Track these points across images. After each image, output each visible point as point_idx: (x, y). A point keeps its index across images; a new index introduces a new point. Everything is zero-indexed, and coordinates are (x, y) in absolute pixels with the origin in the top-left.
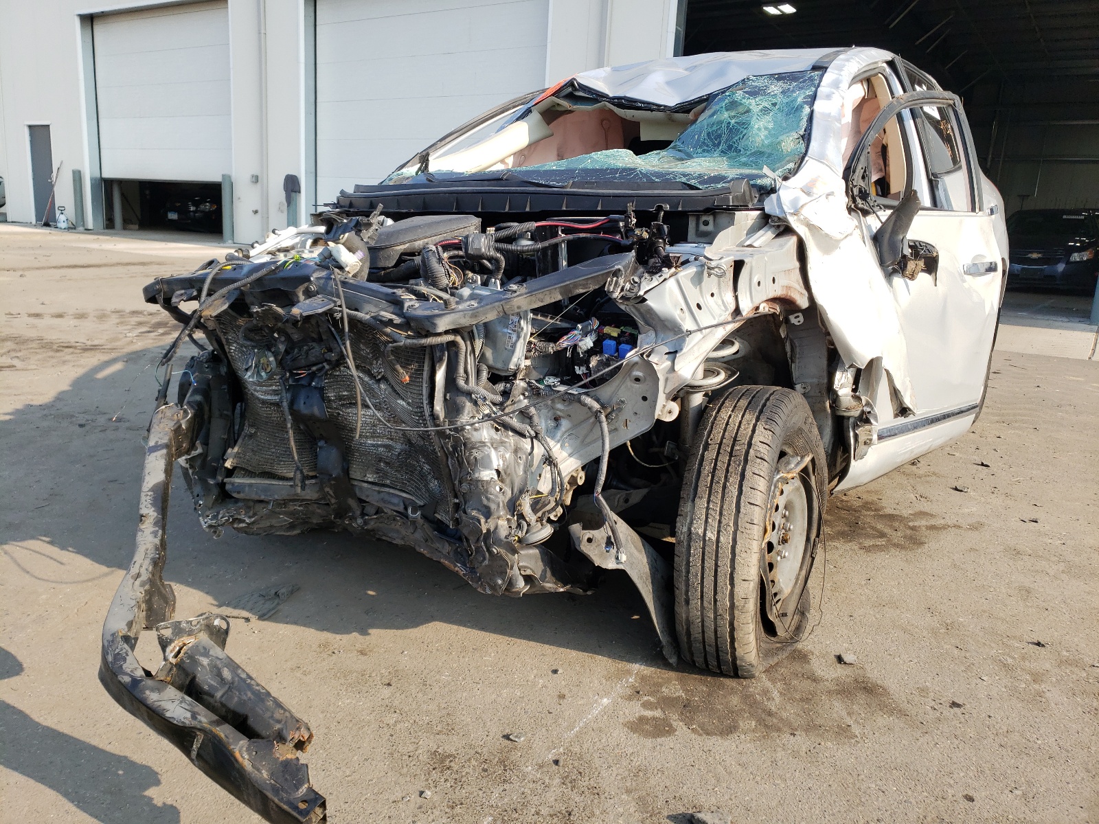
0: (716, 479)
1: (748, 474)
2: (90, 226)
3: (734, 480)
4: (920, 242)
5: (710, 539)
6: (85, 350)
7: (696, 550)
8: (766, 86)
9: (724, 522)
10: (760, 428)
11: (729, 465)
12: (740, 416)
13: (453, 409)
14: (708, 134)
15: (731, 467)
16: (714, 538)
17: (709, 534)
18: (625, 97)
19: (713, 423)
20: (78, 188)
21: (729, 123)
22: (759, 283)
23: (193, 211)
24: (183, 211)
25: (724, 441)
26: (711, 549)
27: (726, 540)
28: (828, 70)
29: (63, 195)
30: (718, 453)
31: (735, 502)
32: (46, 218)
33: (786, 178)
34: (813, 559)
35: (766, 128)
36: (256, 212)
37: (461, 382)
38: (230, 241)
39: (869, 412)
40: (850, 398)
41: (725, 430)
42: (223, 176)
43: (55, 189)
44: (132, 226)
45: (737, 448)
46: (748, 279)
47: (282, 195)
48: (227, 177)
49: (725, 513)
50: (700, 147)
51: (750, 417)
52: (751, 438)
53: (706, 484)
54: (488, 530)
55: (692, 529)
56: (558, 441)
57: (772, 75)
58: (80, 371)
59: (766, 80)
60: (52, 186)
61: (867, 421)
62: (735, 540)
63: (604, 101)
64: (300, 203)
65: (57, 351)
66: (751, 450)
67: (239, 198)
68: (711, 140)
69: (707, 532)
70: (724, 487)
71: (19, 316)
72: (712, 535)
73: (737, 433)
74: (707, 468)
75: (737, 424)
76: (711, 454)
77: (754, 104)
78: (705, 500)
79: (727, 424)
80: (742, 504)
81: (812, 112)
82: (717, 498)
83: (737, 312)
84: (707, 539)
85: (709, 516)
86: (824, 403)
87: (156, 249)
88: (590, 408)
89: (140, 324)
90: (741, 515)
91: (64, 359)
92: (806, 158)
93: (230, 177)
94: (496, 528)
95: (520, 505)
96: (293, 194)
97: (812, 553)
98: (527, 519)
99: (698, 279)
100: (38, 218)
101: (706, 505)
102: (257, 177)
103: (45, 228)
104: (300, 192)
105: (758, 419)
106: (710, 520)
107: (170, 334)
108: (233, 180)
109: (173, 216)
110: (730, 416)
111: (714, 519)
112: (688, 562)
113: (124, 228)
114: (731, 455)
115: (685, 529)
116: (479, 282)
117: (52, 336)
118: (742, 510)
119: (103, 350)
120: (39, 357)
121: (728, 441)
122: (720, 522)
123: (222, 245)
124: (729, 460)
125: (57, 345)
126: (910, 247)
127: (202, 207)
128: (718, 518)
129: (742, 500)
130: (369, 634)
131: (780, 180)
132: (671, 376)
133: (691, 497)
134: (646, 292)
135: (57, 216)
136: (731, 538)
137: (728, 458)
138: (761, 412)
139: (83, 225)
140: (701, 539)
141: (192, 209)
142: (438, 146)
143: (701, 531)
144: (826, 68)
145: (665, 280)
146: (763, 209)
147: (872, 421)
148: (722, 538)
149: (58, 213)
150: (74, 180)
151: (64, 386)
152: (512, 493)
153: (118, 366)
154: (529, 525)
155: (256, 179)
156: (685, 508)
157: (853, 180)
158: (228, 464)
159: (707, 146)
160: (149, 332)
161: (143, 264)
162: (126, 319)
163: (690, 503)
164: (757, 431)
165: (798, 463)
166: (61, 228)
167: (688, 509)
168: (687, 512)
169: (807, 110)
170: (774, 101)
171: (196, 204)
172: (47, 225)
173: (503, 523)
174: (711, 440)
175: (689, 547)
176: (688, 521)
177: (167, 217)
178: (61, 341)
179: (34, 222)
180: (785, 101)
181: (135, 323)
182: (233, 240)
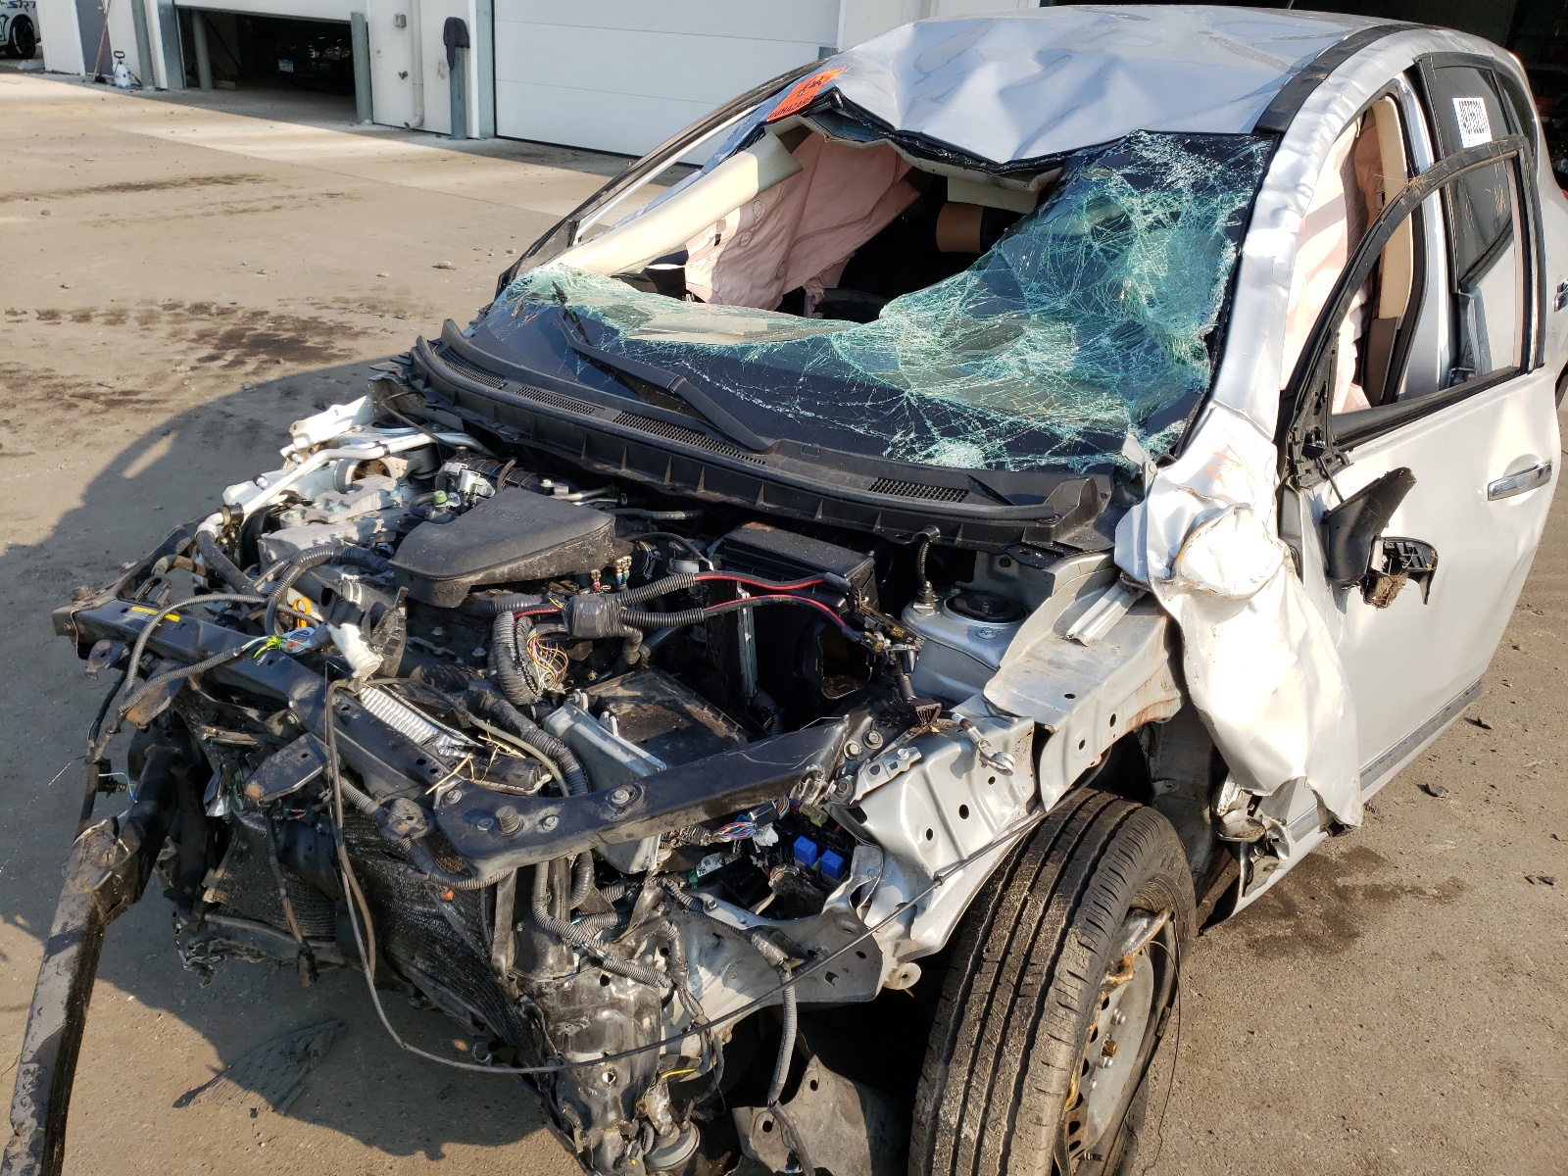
0: (987, 1035)
1: (1042, 1036)
2: (164, 84)
3: (1016, 1043)
4: (1404, 540)
5: (967, 1137)
6: (112, 404)
7: (944, 1145)
8: (1166, 164)
9: (993, 1115)
10: (1072, 942)
11: (1011, 1011)
12: (1042, 906)
13: (528, 959)
14: (1053, 258)
15: (1013, 1016)
16: (974, 1137)
17: (966, 1130)
18: (921, 134)
19: (995, 912)
20: (141, 21)
21: (1090, 247)
22: (1082, 745)
23: (314, 60)
24: (300, 60)
25: (1009, 958)
26: (968, 1152)
27: (993, 1145)
28: (1286, 141)
29: (121, 33)
30: (996, 983)
31: (1013, 1084)
32: (99, 69)
33: (1164, 462)
34: (1159, 1039)
35: (1153, 277)
36: (404, 75)
37: (541, 910)
38: (367, 121)
39: (1277, 840)
40: (1244, 822)
41: (1013, 934)
42: (352, 14)
43: (109, 21)
44: (224, 83)
45: (1028, 979)
46: (1061, 744)
47: (441, 51)
48: (358, 16)
49: (995, 1100)
50: (1037, 280)
51: (1058, 913)
52: (1055, 960)
53: (970, 1039)
54: (586, 1148)
55: (941, 1112)
56: (719, 973)
57: (1180, 137)
58: (100, 461)
59: (1167, 148)
60: (103, 16)
61: (1273, 853)
62: (1007, 1145)
63: (886, 137)
64: (469, 61)
65: (70, 406)
66: (1051, 989)
67: (379, 52)
68: (1057, 271)
69: (964, 1125)
70: (999, 1054)
71: (25, 317)
72: (970, 1132)
73: (1032, 946)
74: (975, 1010)
75: (1034, 926)
76: (983, 983)
77: (1138, 206)
78: (966, 1068)
79: (1018, 921)
80: (1026, 1091)
81: (1239, 260)
82: (985, 1071)
83: (1037, 800)
84: (963, 1136)
85: (970, 1099)
86: (1201, 810)
87: (255, 140)
88: (768, 959)
89: (202, 336)
90: (1022, 1109)
91: (76, 426)
92: (1211, 405)
93: (362, 16)
94: (600, 1144)
95: (644, 1106)
96: (459, 50)
97: (1157, 1030)
98: (656, 1124)
99: (963, 765)
100: (89, 68)
101: (966, 1078)
102: (403, 18)
103: (97, 85)
104: (468, 47)
105: (1070, 922)
106: (970, 1106)
107: (243, 363)
108: (368, 19)
109: (286, 66)
110: (1026, 901)
111: (977, 1106)
112: (930, 1161)
113: (215, 87)
114: (1017, 994)
115: (929, 1108)
116: (586, 706)
117: (68, 369)
118: (1024, 1100)
119: (137, 406)
120: (41, 420)
121: (1014, 960)
122: (986, 1110)
123: (356, 127)
124: (1013, 1002)
125: (71, 392)
126: (1386, 552)
127: (329, 52)
128: (983, 1105)
129: (1026, 1084)
130: (443, 1156)
131: (1153, 466)
132: (904, 942)
133: (944, 1055)
134: (866, 795)
135: (114, 66)
136: (1001, 1143)
137: (1011, 995)
138: (1078, 902)
139: (153, 83)
140: (953, 1133)
141: (314, 55)
142: (602, 199)
143: (954, 1120)
144: (1282, 134)
145: (901, 773)
146: (1110, 551)
147: (1280, 854)
148: (986, 1141)
149: (115, 61)
150: (134, 11)
151: (71, 499)
152: (632, 1077)
153: (161, 448)
154: (656, 1132)
155: (402, 22)
156: (934, 1071)
157: (1296, 429)
158: (208, 897)
159: (1050, 282)
160: (212, 358)
161: (229, 180)
162: (182, 325)
163: (941, 1067)
164: (1066, 949)
165: (1145, 930)
166: (121, 87)
167: (938, 1076)
168: (935, 1080)
169: (1229, 255)
170: (1176, 207)
171: (321, 48)
172: (100, 80)
173: (612, 1136)
174: (988, 951)
175: (933, 1140)
176: (935, 1096)
177: (278, 68)
178: (78, 380)
179: (83, 73)
180: (1196, 213)
181: (194, 336)
182: (372, 119)
